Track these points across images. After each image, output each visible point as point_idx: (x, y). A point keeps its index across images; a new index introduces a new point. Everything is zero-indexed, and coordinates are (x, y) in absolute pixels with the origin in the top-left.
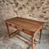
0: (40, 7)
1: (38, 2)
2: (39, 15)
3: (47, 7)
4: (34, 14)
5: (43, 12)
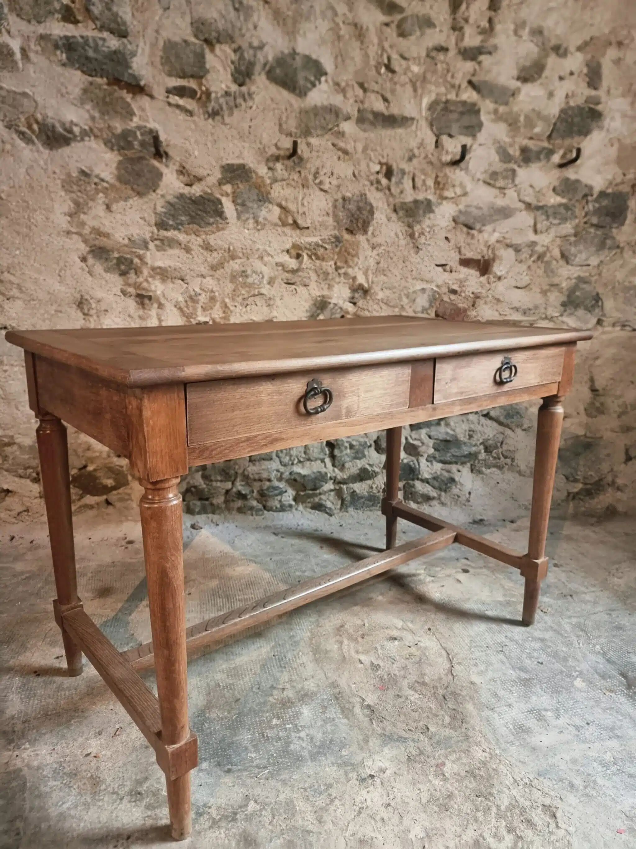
0: (428, 207)
1: (413, 144)
2: (422, 301)
3: (500, 202)
4: (366, 292)
5: (466, 262)
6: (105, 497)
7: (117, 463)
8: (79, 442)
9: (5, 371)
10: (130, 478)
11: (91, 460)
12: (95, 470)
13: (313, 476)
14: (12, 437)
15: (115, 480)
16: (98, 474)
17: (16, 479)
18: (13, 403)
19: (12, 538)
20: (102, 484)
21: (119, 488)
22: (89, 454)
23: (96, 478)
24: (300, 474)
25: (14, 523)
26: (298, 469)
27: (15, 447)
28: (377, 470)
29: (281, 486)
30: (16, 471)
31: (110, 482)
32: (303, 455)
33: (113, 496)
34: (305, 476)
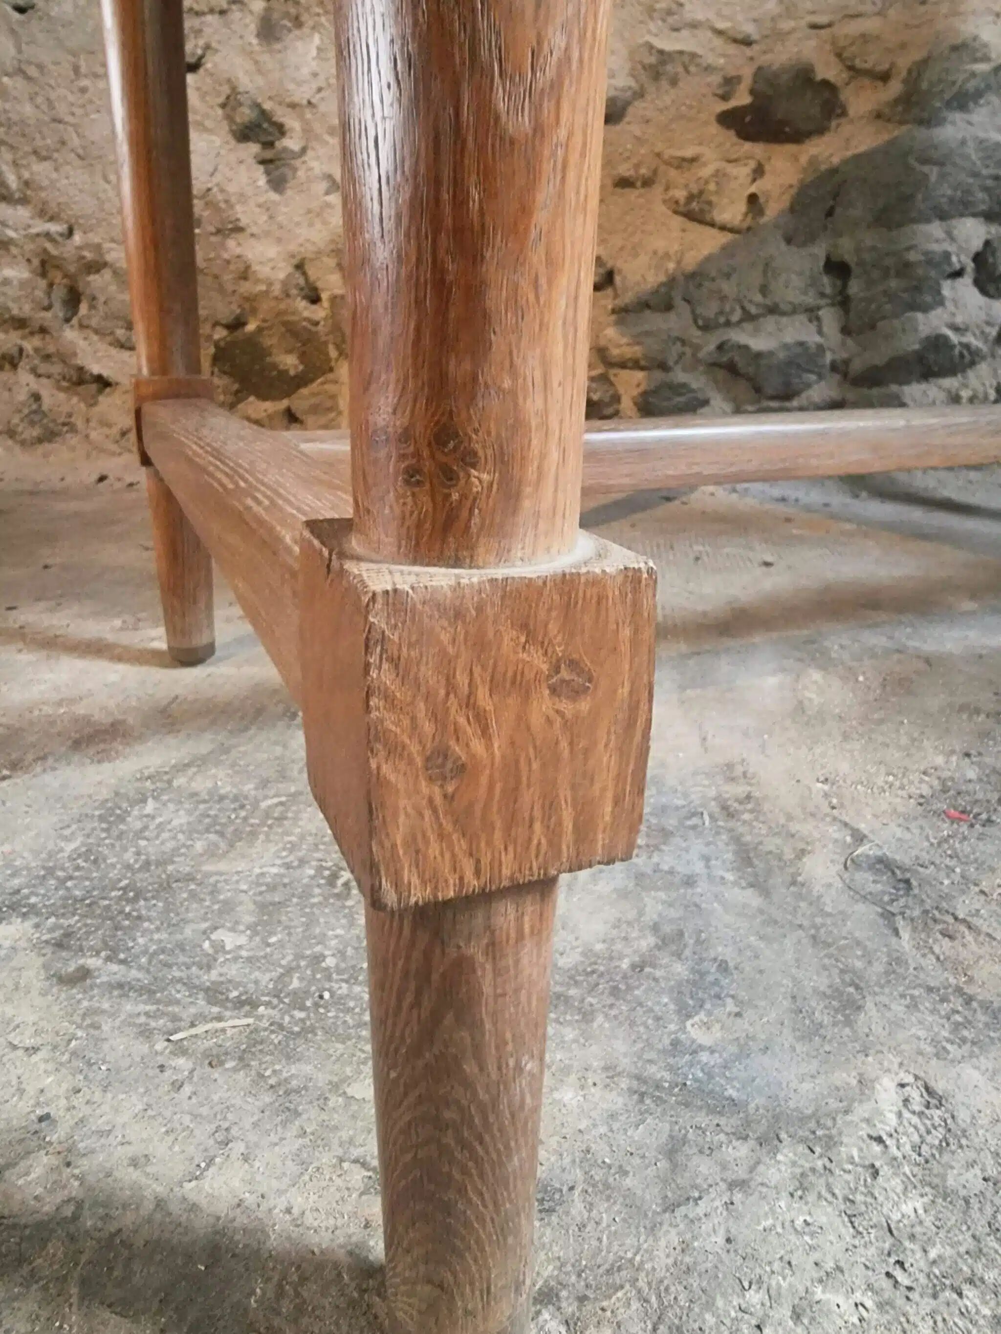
6: (284, 403)
7: (306, 314)
8: (226, 256)
9: (83, 90)
10: (333, 353)
11: (251, 302)
12: (260, 330)
13: (782, 355)
14: (98, 248)
15: (303, 357)
16: (267, 341)
17: (114, 351)
18: (99, 167)
19: (102, 479)
20: (275, 366)
21: (312, 381)
22: (245, 288)
23: (264, 353)
24: (746, 347)
25: (113, 454)
26: (741, 337)
27: (107, 274)
28: (976, 343)
29: (694, 385)
30: (112, 333)
31: (290, 362)
32: (759, 298)
33: (301, 400)
34: (759, 355)
